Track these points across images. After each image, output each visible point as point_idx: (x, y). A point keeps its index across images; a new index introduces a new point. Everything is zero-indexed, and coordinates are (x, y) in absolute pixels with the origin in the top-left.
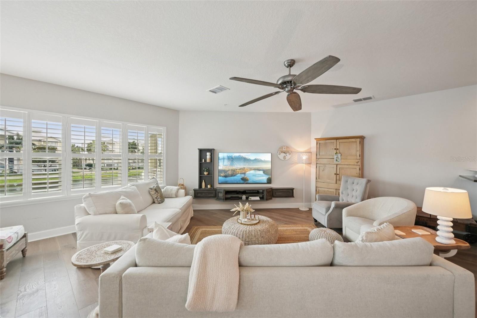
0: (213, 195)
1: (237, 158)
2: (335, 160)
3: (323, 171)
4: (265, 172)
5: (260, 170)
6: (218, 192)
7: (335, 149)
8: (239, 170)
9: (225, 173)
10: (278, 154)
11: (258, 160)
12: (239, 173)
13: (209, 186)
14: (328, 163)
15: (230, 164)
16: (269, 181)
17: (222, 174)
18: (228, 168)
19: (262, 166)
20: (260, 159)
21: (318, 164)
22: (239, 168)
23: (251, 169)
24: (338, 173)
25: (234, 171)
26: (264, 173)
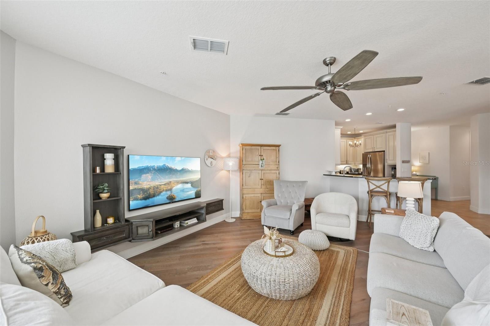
0: (125, 235)
1: (161, 169)
2: (260, 165)
3: (249, 177)
4: (193, 184)
5: (187, 183)
6: (137, 227)
7: (260, 155)
8: (164, 186)
9: (144, 193)
10: (205, 159)
11: (186, 170)
12: (163, 190)
13: (111, 220)
14: (254, 169)
15: (152, 178)
16: (198, 196)
17: (139, 196)
18: (149, 185)
19: (189, 178)
20: (188, 169)
21: (244, 170)
22: (163, 183)
23: (178, 183)
24: (262, 178)
25: (157, 188)
26: (192, 186)
